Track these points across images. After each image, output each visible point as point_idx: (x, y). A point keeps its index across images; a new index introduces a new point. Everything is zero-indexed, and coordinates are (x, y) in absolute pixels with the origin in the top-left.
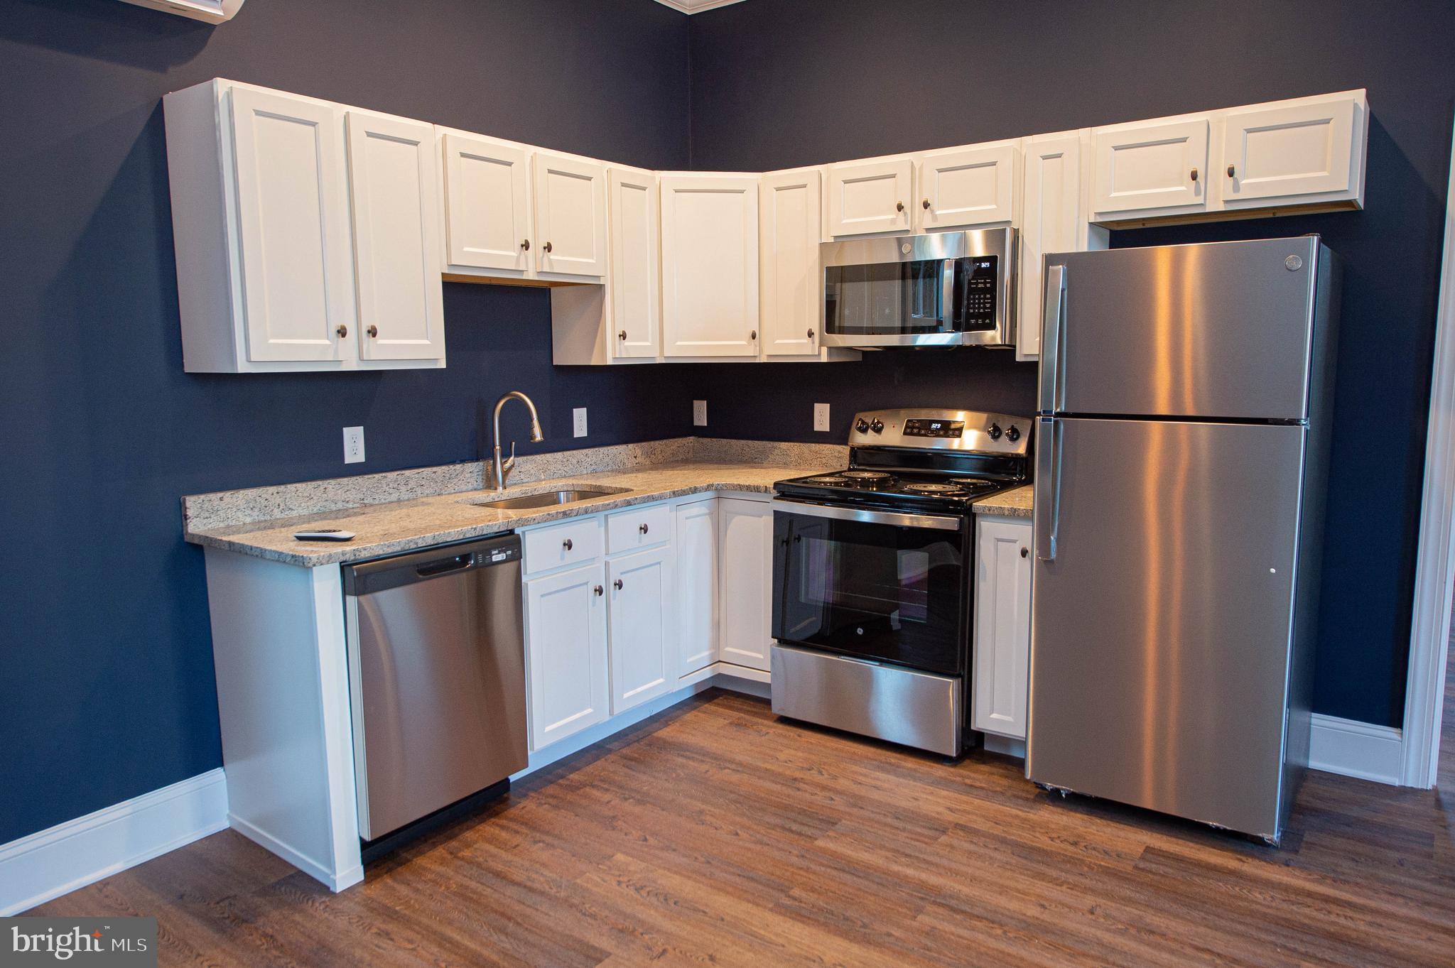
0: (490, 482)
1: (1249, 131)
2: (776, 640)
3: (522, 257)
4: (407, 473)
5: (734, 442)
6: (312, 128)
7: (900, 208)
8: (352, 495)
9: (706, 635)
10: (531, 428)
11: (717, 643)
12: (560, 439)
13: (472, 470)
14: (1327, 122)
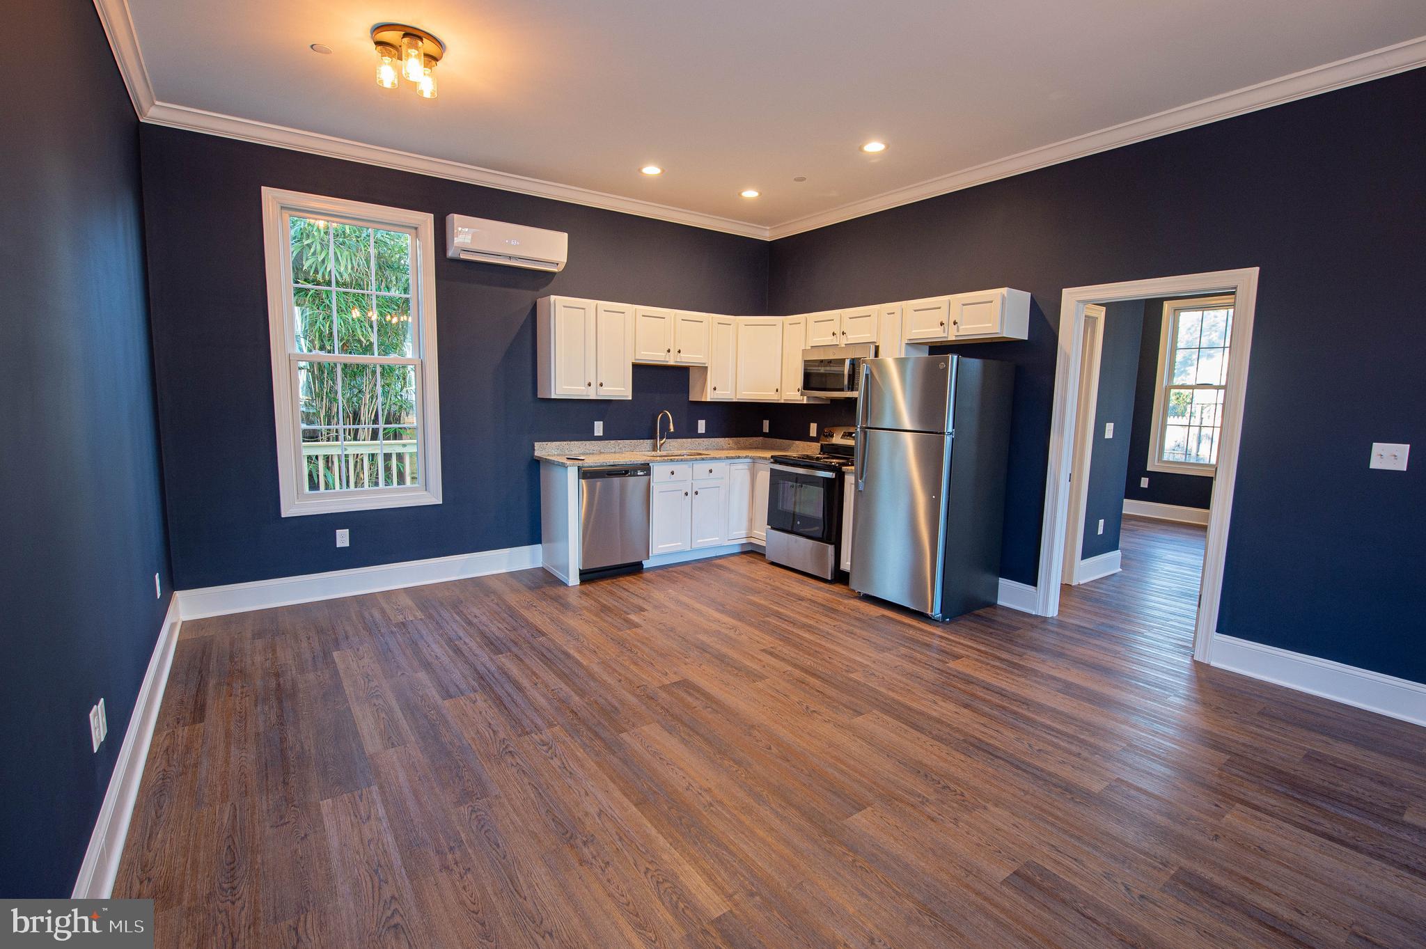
0: (654, 448)
1: (964, 305)
2: (770, 527)
3: (667, 356)
4: (619, 441)
5: (778, 440)
6: (583, 311)
7: (834, 334)
8: (596, 448)
9: (745, 523)
10: (669, 426)
11: (750, 527)
12: (692, 433)
13: (648, 443)
14: (992, 302)
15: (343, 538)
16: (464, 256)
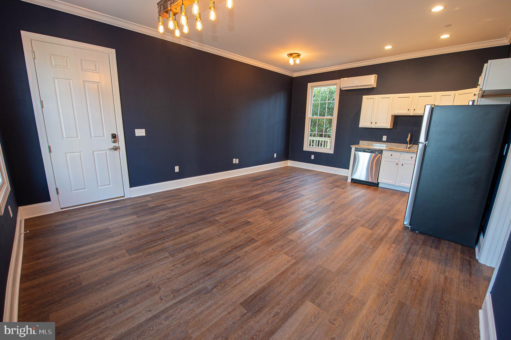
3: (408, 112)
4: (392, 143)
6: (373, 99)
15: (313, 157)
16: (344, 89)
